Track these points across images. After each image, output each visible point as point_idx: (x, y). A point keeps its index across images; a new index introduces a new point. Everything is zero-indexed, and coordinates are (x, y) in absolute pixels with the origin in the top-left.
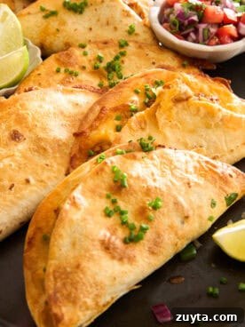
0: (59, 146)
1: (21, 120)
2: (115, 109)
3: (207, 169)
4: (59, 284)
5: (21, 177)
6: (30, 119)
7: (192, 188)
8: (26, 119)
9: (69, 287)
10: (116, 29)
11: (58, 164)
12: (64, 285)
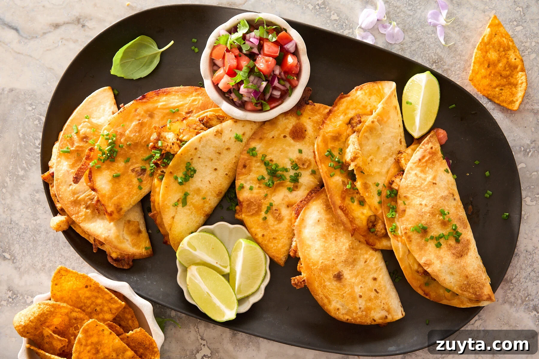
0: (353, 248)
1: (325, 269)
2: (343, 199)
3: (424, 164)
4: (471, 291)
5: (370, 282)
6: (327, 262)
7: (437, 182)
8: (326, 265)
9: (475, 286)
10: (228, 149)
11: (366, 253)
12: (472, 288)
